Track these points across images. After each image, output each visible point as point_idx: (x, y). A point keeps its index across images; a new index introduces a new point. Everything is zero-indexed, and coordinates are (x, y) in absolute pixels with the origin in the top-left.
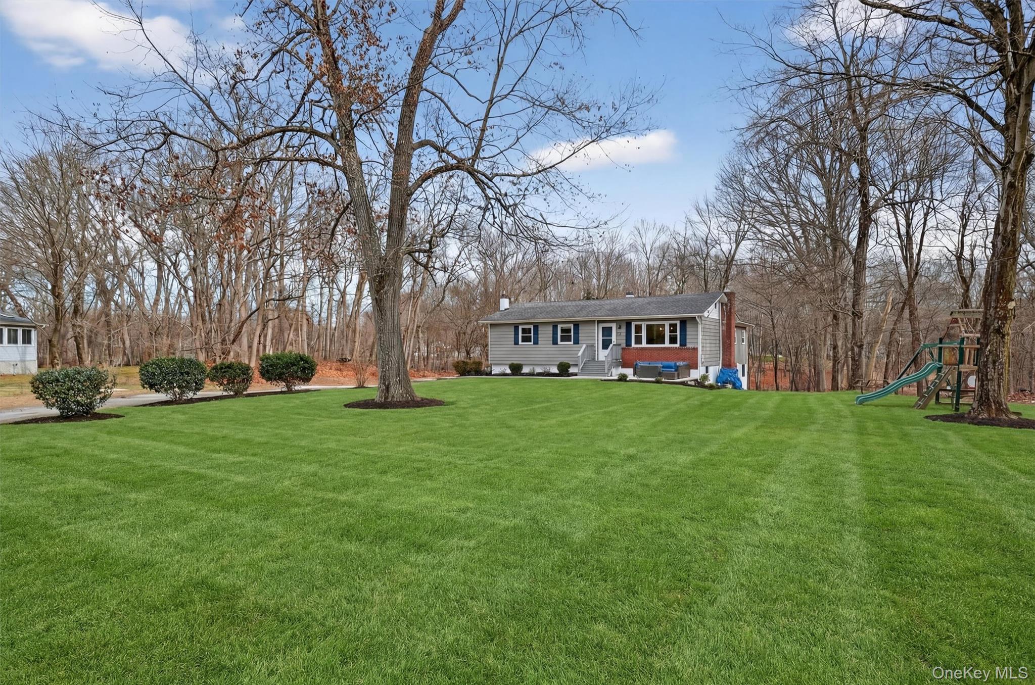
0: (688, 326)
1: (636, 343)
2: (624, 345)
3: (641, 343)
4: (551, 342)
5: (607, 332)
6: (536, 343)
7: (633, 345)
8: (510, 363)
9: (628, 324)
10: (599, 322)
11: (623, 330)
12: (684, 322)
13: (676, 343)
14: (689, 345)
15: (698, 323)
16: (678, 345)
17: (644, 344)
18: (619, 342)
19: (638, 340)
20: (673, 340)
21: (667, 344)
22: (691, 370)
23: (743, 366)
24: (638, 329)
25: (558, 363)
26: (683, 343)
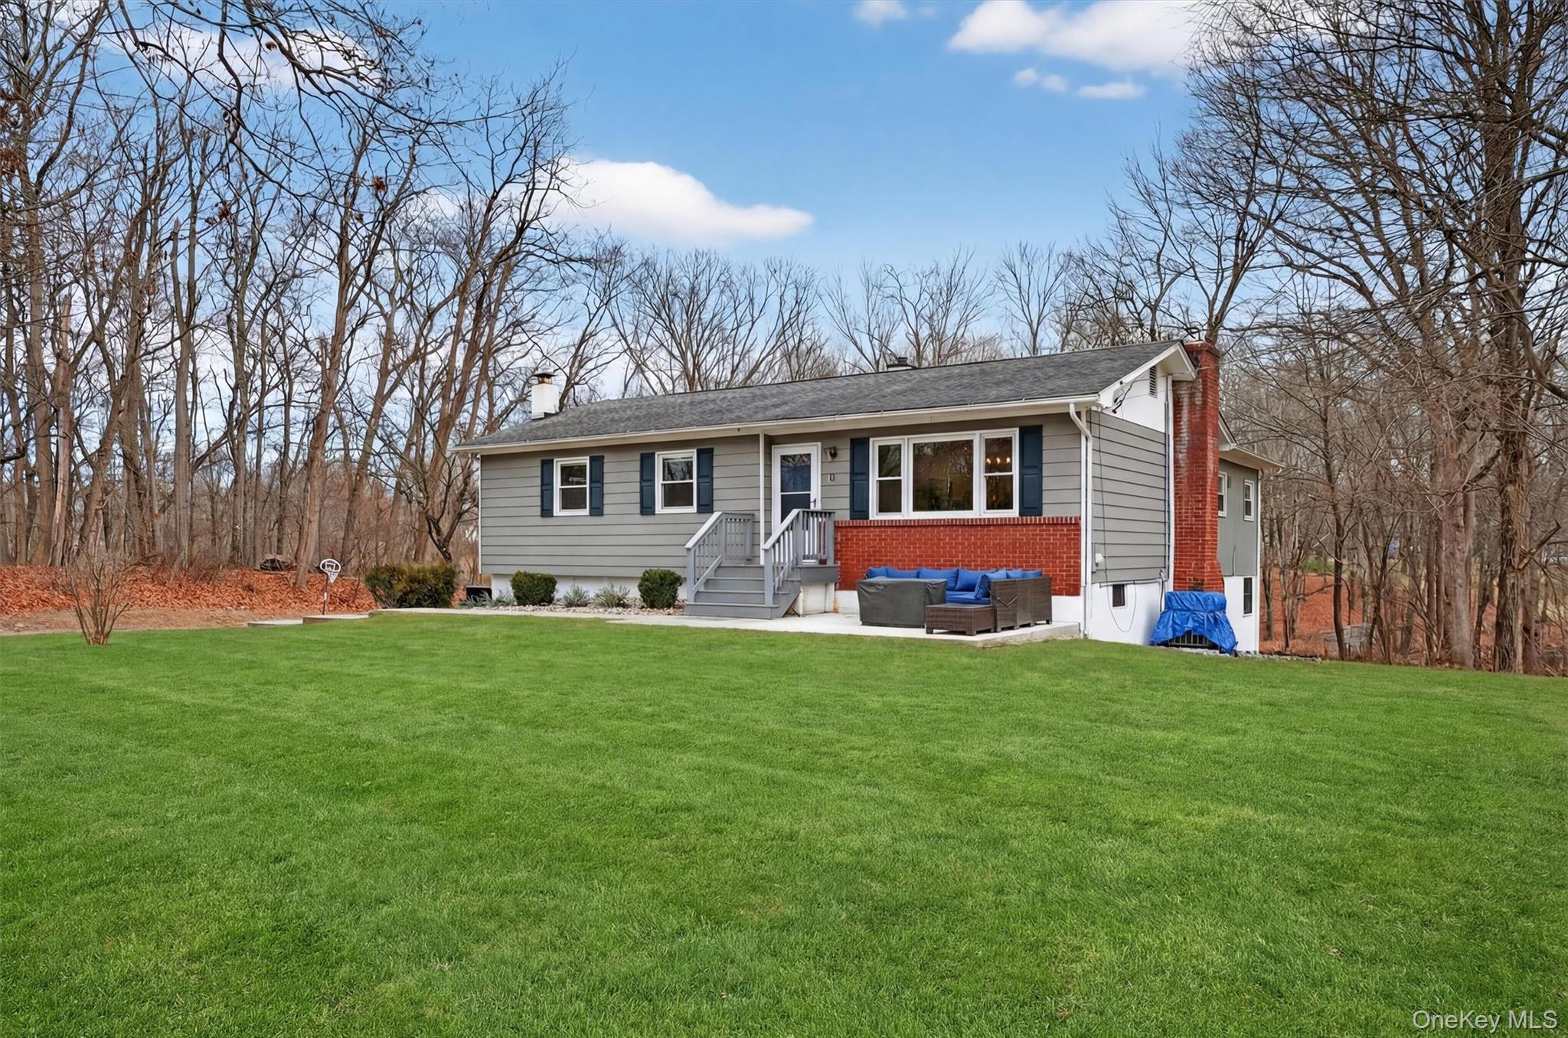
0: (1046, 444)
1: (883, 509)
2: (844, 515)
3: (898, 509)
4: (637, 508)
5: (796, 473)
6: (597, 511)
7: (874, 515)
8: (514, 571)
9: (859, 443)
10: (771, 441)
11: (843, 465)
12: (1032, 432)
13: (1008, 505)
14: (1049, 512)
15: (1079, 433)
16: (1014, 513)
17: (908, 512)
18: (831, 506)
19: (890, 499)
20: (999, 497)
21: (979, 510)
22: (1054, 598)
23: (1248, 584)
24: (889, 460)
25: (640, 573)
26: (1032, 506)
